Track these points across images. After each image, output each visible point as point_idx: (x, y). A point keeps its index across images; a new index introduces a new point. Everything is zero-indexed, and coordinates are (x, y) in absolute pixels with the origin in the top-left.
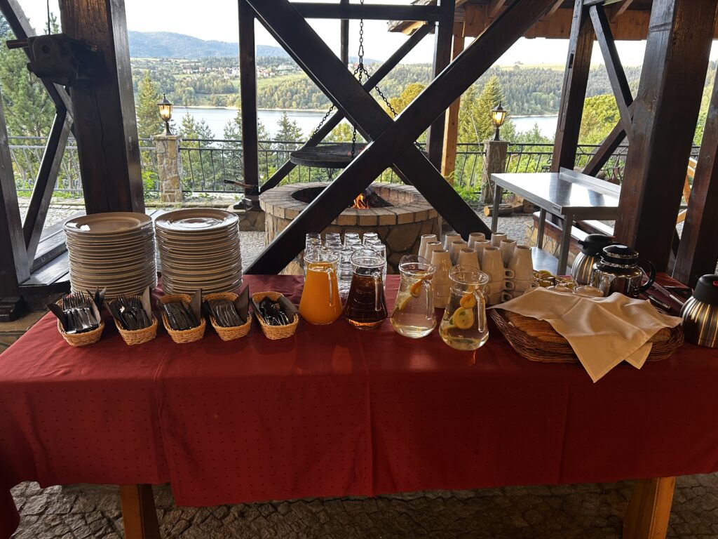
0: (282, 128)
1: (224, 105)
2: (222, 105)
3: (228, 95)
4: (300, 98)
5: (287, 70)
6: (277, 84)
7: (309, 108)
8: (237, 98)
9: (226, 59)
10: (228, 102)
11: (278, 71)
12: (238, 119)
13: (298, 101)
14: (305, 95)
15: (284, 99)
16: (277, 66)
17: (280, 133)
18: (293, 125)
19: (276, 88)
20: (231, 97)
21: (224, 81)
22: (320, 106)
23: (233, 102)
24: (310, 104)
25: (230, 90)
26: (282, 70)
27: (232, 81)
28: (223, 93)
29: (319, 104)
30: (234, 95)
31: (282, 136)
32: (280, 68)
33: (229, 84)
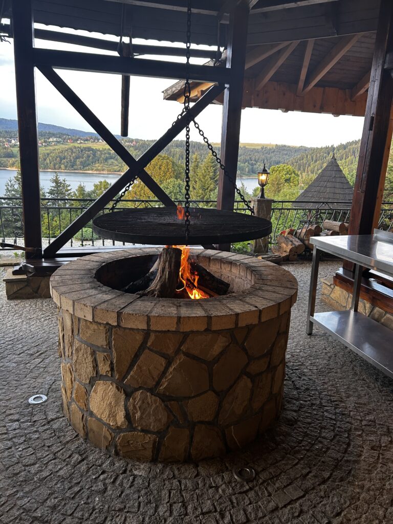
0: (54, 184)
1: (6, 166)
2: (4, 167)
3: (9, 159)
4: (67, 162)
5: (56, 141)
6: (48, 151)
7: (75, 170)
8: (16, 161)
9: (6, 132)
10: (9, 164)
11: (49, 142)
12: (17, 177)
13: (66, 164)
14: (71, 160)
15: (54, 163)
16: (49, 138)
17: (53, 188)
18: (63, 182)
19: (48, 154)
20: (11, 160)
21: (5, 148)
22: (83, 168)
23: (13, 165)
24: (75, 167)
25: (10, 155)
26: (53, 142)
27: (12, 149)
28: (4, 157)
29: (82, 167)
30: (13, 159)
31: (54, 190)
32: (51, 140)
33: (9, 151)
